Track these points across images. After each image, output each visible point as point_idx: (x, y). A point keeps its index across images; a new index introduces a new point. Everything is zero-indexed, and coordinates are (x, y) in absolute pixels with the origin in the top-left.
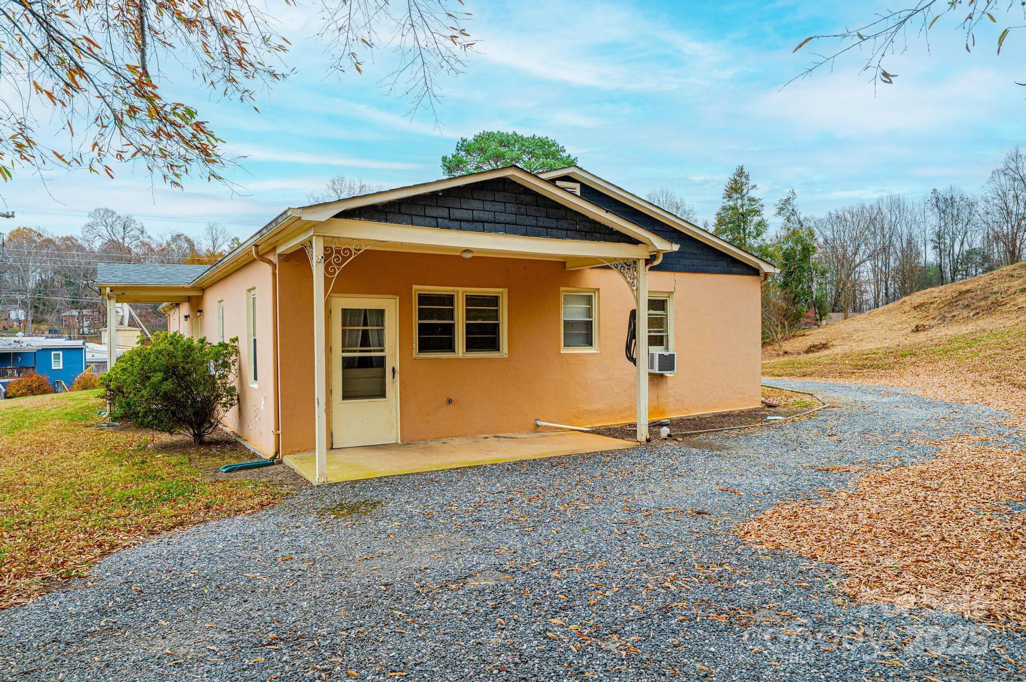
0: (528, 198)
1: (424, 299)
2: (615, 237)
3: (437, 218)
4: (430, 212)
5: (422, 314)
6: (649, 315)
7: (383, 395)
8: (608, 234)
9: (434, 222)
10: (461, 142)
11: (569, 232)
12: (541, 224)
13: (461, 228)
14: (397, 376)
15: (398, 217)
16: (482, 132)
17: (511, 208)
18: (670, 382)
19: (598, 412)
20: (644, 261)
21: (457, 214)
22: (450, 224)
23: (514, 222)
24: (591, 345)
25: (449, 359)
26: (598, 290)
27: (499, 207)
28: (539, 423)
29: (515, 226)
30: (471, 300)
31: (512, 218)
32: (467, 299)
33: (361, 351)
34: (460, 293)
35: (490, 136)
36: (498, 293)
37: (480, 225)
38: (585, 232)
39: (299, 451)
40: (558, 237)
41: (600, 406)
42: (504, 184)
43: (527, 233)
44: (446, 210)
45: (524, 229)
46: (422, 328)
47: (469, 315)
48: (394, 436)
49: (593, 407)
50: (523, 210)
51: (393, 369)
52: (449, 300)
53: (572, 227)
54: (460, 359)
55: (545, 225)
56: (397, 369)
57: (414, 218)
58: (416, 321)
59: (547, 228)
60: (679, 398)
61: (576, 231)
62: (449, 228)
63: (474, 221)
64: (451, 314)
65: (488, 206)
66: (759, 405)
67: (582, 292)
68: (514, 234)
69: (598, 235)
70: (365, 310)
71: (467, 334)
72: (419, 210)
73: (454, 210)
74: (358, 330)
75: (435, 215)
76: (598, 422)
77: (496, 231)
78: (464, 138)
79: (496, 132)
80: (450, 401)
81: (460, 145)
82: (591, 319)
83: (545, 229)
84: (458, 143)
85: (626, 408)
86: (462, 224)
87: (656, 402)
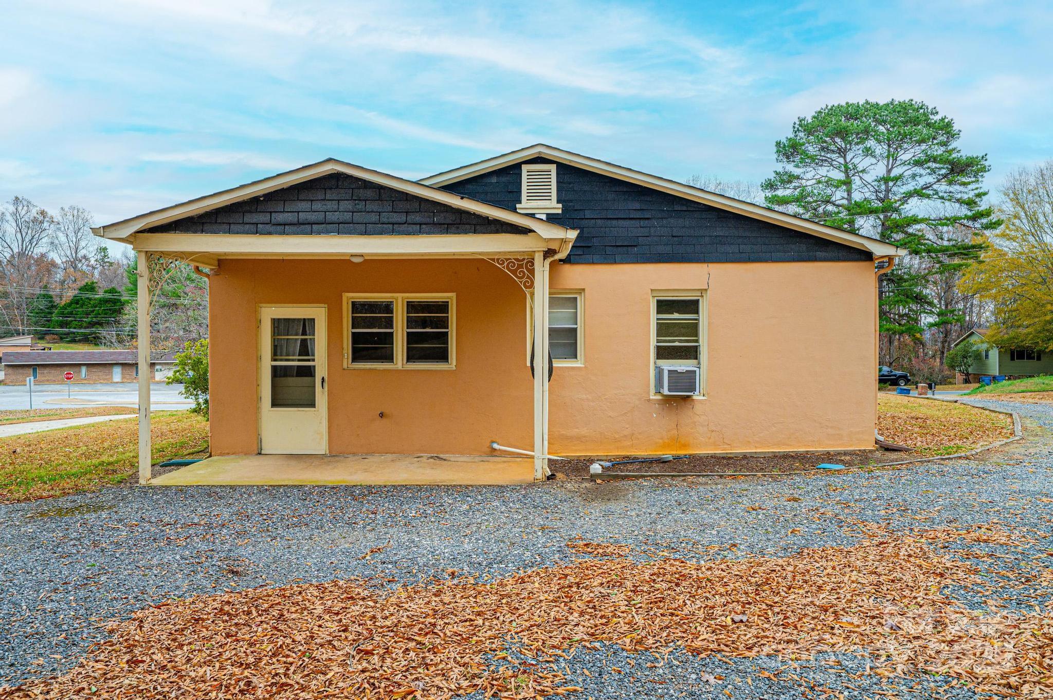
0: (369, 193)
1: (356, 307)
2: (493, 227)
3: (257, 224)
4: (248, 218)
5: (355, 323)
6: (658, 319)
7: (313, 405)
8: (481, 225)
9: (253, 228)
10: (798, 123)
11: (424, 226)
12: (385, 220)
13: (283, 233)
14: (326, 385)
15: (215, 227)
16: (824, 107)
17: (346, 205)
18: (698, 408)
19: (580, 439)
20: (542, 254)
21: (281, 218)
22: (272, 229)
23: (350, 221)
24: (576, 357)
25: (384, 370)
26: (584, 290)
27: (331, 205)
28: (495, 446)
29: (351, 225)
30: (412, 307)
31: (347, 216)
32: (408, 305)
33: (299, 360)
34: (399, 301)
35: (833, 111)
36: (448, 298)
37: (308, 227)
38: (448, 224)
39: (228, 454)
40: (408, 233)
41: (584, 431)
42: (338, 180)
43: (366, 230)
44: (268, 215)
45: (363, 227)
46: (356, 338)
47: (411, 322)
48: (322, 448)
49: (574, 432)
50: (361, 206)
51: (323, 378)
52: (388, 308)
53: (428, 220)
54: (397, 371)
55: (391, 220)
56: (326, 379)
57: (232, 226)
58: (347, 331)
59: (393, 224)
60: (714, 428)
61: (434, 224)
62: (270, 233)
63: (299, 224)
64: (389, 323)
65: (317, 206)
66: (871, 446)
67: (566, 293)
68: (350, 233)
69: (468, 227)
70: (304, 319)
71: (408, 343)
72: (237, 217)
73: (276, 214)
74: (296, 339)
75: (255, 221)
76: (581, 451)
77: (327, 232)
78: (802, 116)
79: (843, 104)
80: (382, 415)
81: (797, 126)
82: (575, 326)
83: (391, 226)
84: (795, 123)
85: (625, 436)
86: (283, 228)
87: (675, 432)
